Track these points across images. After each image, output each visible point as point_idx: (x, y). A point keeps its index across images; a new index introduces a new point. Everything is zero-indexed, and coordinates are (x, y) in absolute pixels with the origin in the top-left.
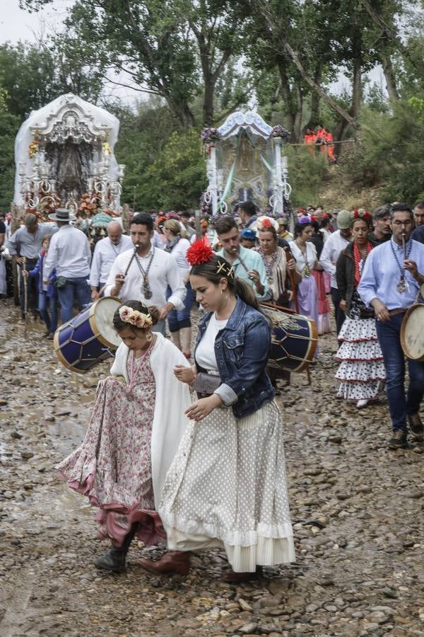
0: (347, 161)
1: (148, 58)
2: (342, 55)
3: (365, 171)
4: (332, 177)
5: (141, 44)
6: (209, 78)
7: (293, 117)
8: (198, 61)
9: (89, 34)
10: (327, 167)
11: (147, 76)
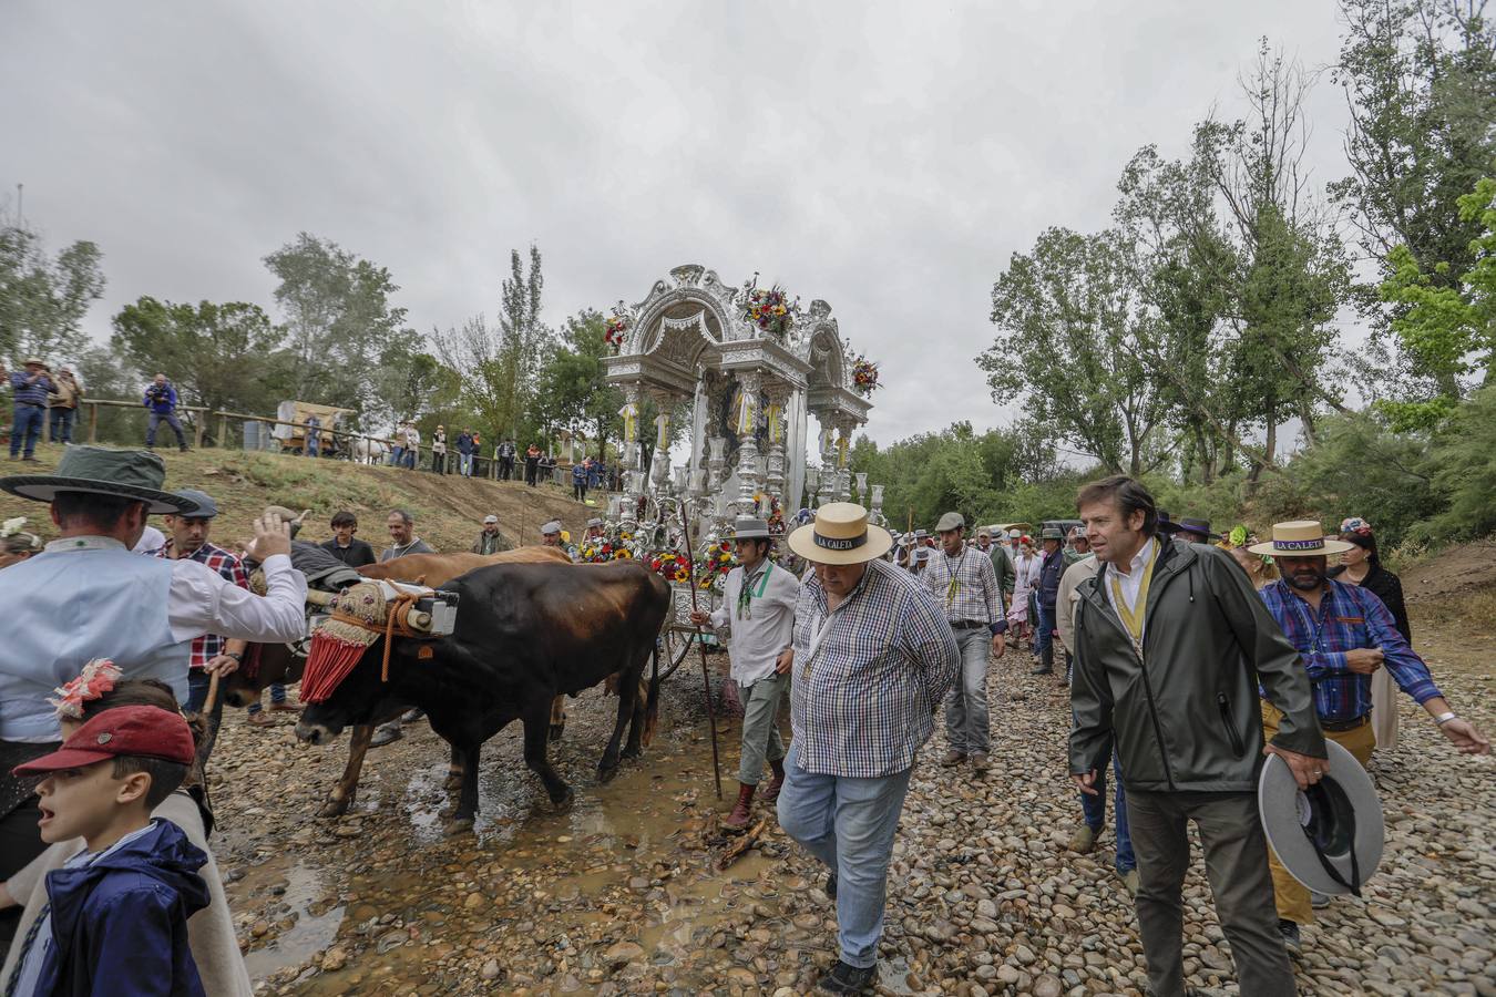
0: (1265, 496)
1: (1084, 429)
2: (1257, 411)
3: (1287, 504)
4: (1248, 511)
5: (1079, 419)
6: (1136, 443)
7: (1209, 465)
8: (1126, 430)
9: (1042, 416)
10: (1243, 502)
11: (1086, 443)
